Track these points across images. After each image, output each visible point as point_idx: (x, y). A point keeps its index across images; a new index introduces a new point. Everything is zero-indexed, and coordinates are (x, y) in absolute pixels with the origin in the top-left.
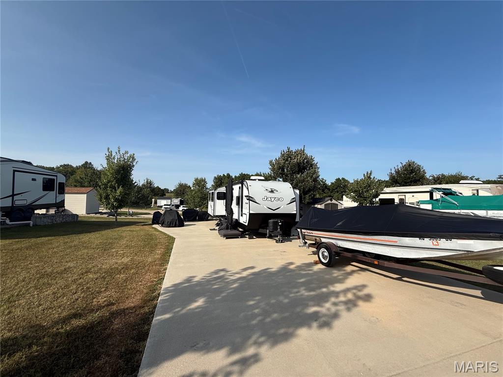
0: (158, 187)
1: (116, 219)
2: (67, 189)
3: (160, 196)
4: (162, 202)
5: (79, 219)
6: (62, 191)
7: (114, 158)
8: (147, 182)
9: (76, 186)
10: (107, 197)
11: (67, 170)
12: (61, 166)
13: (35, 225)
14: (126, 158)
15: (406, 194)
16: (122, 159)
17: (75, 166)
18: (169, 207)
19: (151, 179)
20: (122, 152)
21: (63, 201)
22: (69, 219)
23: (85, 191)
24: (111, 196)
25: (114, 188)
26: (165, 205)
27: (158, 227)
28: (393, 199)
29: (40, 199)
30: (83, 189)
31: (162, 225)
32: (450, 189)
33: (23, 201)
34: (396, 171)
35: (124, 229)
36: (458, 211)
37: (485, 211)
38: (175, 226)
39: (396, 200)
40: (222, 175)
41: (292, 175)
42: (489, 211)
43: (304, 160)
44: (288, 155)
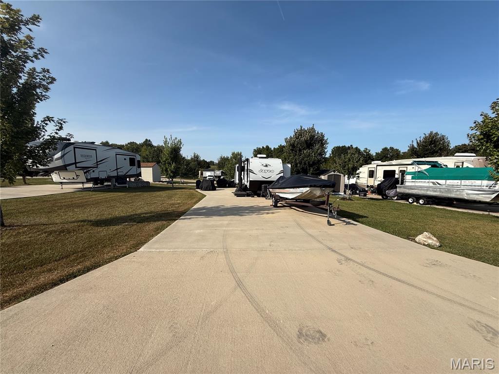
0: (204, 160)
1: (173, 185)
2: (142, 164)
3: (206, 168)
4: (207, 174)
5: (150, 185)
6: (139, 167)
7: (168, 143)
8: (194, 156)
9: (145, 162)
10: (166, 170)
12: (128, 144)
13: (129, 187)
14: (176, 142)
15: (408, 166)
16: (173, 144)
17: (138, 143)
18: (212, 177)
19: (198, 153)
20: (173, 138)
21: (141, 172)
22: (145, 185)
23: (151, 166)
24: (168, 169)
25: (170, 163)
26: (209, 176)
27: (198, 190)
28: (394, 171)
29: (129, 171)
30: (149, 164)
31: (201, 189)
32: (436, 162)
33: (122, 172)
34: (417, 143)
35: (177, 190)
36: (428, 181)
37: (445, 181)
38: (210, 190)
39: (397, 172)
40: (261, 148)
41: (300, 150)
42: (447, 181)
43: (312, 137)
44: (300, 133)
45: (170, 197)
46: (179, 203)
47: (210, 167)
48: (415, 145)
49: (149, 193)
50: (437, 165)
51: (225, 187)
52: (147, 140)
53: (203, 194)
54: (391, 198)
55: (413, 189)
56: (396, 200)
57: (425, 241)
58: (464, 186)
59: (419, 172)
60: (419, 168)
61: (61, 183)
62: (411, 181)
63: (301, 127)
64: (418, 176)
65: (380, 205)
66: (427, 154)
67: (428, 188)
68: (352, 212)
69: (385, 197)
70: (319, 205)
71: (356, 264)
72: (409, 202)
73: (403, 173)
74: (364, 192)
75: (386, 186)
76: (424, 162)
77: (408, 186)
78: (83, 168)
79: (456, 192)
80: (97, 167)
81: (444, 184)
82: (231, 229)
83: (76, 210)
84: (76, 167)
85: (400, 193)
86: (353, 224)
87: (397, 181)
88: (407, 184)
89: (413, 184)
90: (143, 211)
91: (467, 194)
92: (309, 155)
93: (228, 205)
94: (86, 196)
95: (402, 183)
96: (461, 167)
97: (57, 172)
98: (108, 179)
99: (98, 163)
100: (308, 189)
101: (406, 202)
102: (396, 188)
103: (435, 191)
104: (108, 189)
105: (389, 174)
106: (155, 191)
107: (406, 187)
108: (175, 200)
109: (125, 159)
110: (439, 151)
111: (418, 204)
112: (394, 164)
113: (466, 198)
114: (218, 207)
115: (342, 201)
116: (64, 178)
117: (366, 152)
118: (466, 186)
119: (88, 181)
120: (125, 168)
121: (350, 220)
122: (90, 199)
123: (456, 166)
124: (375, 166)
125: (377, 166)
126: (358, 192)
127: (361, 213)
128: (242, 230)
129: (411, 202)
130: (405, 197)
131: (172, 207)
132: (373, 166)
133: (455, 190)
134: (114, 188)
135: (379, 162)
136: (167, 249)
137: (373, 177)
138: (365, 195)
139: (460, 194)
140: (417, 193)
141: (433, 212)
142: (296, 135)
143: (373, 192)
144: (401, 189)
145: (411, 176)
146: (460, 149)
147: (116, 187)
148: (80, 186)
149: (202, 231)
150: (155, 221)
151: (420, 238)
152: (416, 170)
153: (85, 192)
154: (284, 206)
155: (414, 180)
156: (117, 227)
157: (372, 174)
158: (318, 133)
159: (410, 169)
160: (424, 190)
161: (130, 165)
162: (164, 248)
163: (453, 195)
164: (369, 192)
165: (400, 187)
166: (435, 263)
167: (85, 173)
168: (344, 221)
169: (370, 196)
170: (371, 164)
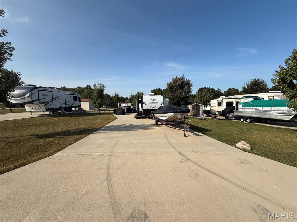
0: (121, 97)
2: (81, 100)
4: (123, 105)
5: (87, 112)
6: (80, 101)
7: (96, 87)
8: (116, 94)
9: (84, 98)
10: (95, 103)
11: (80, 90)
12: (77, 88)
13: (73, 114)
14: (101, 86)
15: (241, 99)
16: (99, 87)
17: (83, 87)
18: (126, 107)
19: (118, 93)
20: (99, 84)
21: (81, 105)
23: (88, 101)
24: (96, 103)
25: (97, 99)
27: (115, 115)
28: (233, 102)
29: (73, 104)
30: (87, 100)
31: (116, 114)
32: (257, 96)
33: (68, 105)
34: (247, 85)
35: (101, 115)
36: (252, 108)
37: (262, 108)
38: (121, 115)
39: (234, 103)
40: (156, 89)
41: (176, 90)
42: (263, 108)
43: (183, 82)
44: (176, 80)
45: (95, 120)
46: (99, 123)
47: (125, 101)
48: (246, 87)
49: (83, 117)
50: (258, 98)
51: (131, 113)
52: (88, 85)
53: (116, 117)
54: (231, 119)
55: (243, 113)
56: (234, 119)
57: (242, 146)
58: (274, 111)
59: (247, 102)
60: (246, 100)
61: (31, 112)
62: (242, 108)
63: (176, 76)
64: (246, 105)
65: (223, 123)
66: (253, 92)
67: (252, 112)
68: (204, 127)
69: (227, 118)
70: (180, 124)
71: (191, 163)
72: (241, 121)
73: (237, 103)
74: (215, 115)
75: (227, 111)
76: (250, 96)
77: (240, 111)
78: (44, 103)
79: (269, 114)
80: (53, 102)
81: (262, 109)
82: (122, 139)
83: (33, 128)
84: (39, 102)
85: (236, 116)
86: (200, 135)
87: (234, 109)
88: (240, 110)
89: (243, 110)
90: (74, 128)
91: (276, 116)
92: (181, 93)
93: (128, 124)
94: (44, 119)
95: (237, 110)
96: (272, 99)
97: (28, 105)
98: (60, 109)
99: (53, 100)
100: (173, 114)
101: (239, 121)
102: (233, 112)
103: (256, 114)
104: (60, 115)
105: (229, 104)
106: (87, 116)
107: (239, 112)
108: (98, 121)
109: (71, 97)
110: (260, 90)
111: (247, 122)
112: (233, 98)
113: (275, 118)
114: (121, 125)
115: (200, 121)
116: (33, 109)
117: (219, 91)
118: (275, 111)
119: (47, 110)
120: (71, 102)
121: (199, 133)
122: (45, 121)
123: (269, 99)
124: (222, 99)
125: (223, 99)
126: (211, 115)
127: (209, 128)
128: (128, 140)
129: (242, 121)
130: (239, 118)
131: (93, 126)
132: (220, 99)
133: (268, 114)
134: (63, 114)
135: (224, 97)
136: (73, 153)
137: (220, 106)
138: (215, 117)
139: (271, 116)
140: (246, 115)
141: (255, 127)
142: (173, 81)
143: (220, 115)
144: (237, 113)
145: (242, 105)
146: (275, 89)
147: (64, 114)
148: (42, 113)
149: (103, 141)
150: (78, 135)
151: (239, 144)
152: (245, 102)
153: (44, 117)
154: (163, 124)
155: (244, 108)
156: (51, 139)
157: (219, 104)
158: (186, 80)
159: (242, 101)
160: (250, 113)
161: (74, 101)
162: (72, 153)
163: (267, 117)
164: (218, 115)
165: (236, 112)
166: (243, 161)
167: (45, 105)
168: (195, 134)
169: (218, 117)
170: (219, 98)
